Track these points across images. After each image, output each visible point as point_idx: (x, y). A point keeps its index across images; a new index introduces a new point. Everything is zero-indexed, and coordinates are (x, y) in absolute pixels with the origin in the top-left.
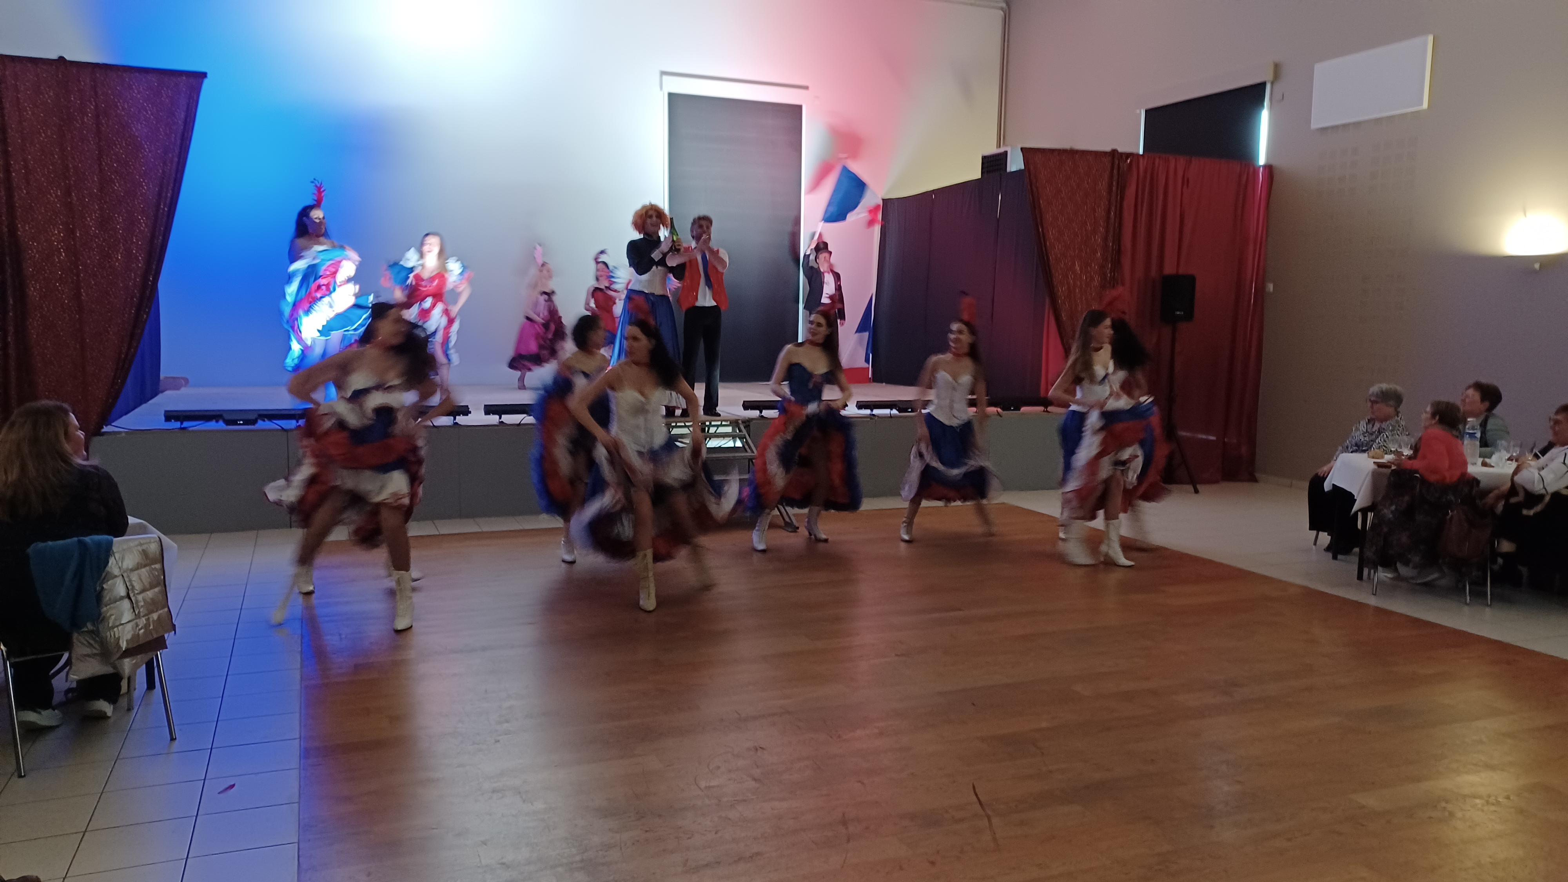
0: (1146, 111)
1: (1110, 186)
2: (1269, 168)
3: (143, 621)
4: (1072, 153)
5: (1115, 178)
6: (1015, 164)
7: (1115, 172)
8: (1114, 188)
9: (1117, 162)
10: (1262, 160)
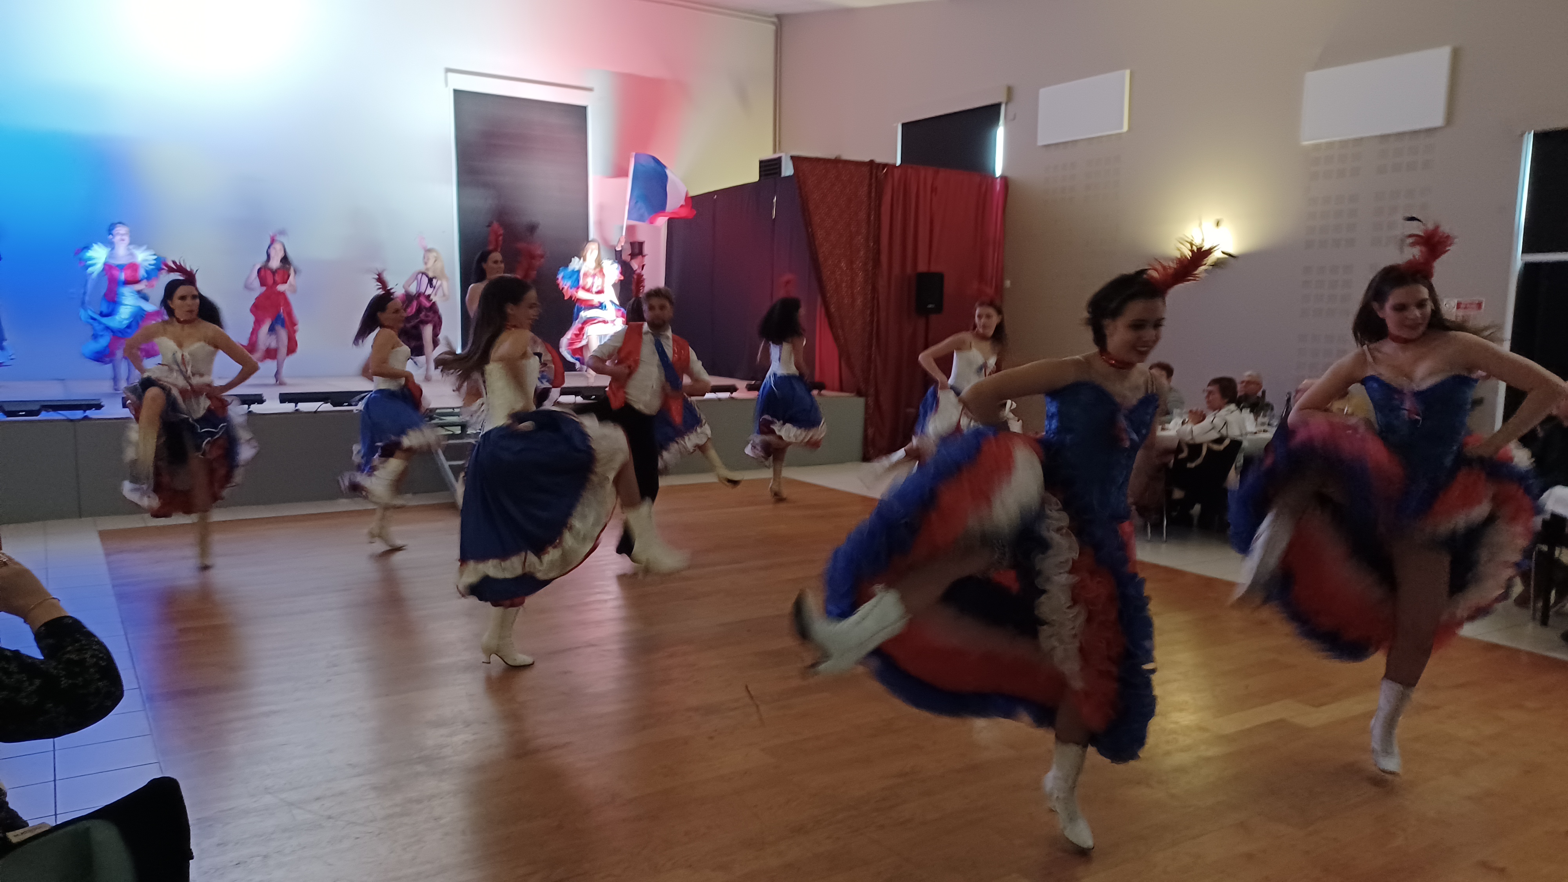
0: (903, 125)
1: (870, 192)
2: (1004, 179)
4: (836, 162)
5: (874, 185)
6: (787, 170)
7: (873, 180)
8: (873, 194)
9: (874, 171)
10: (998, 172)
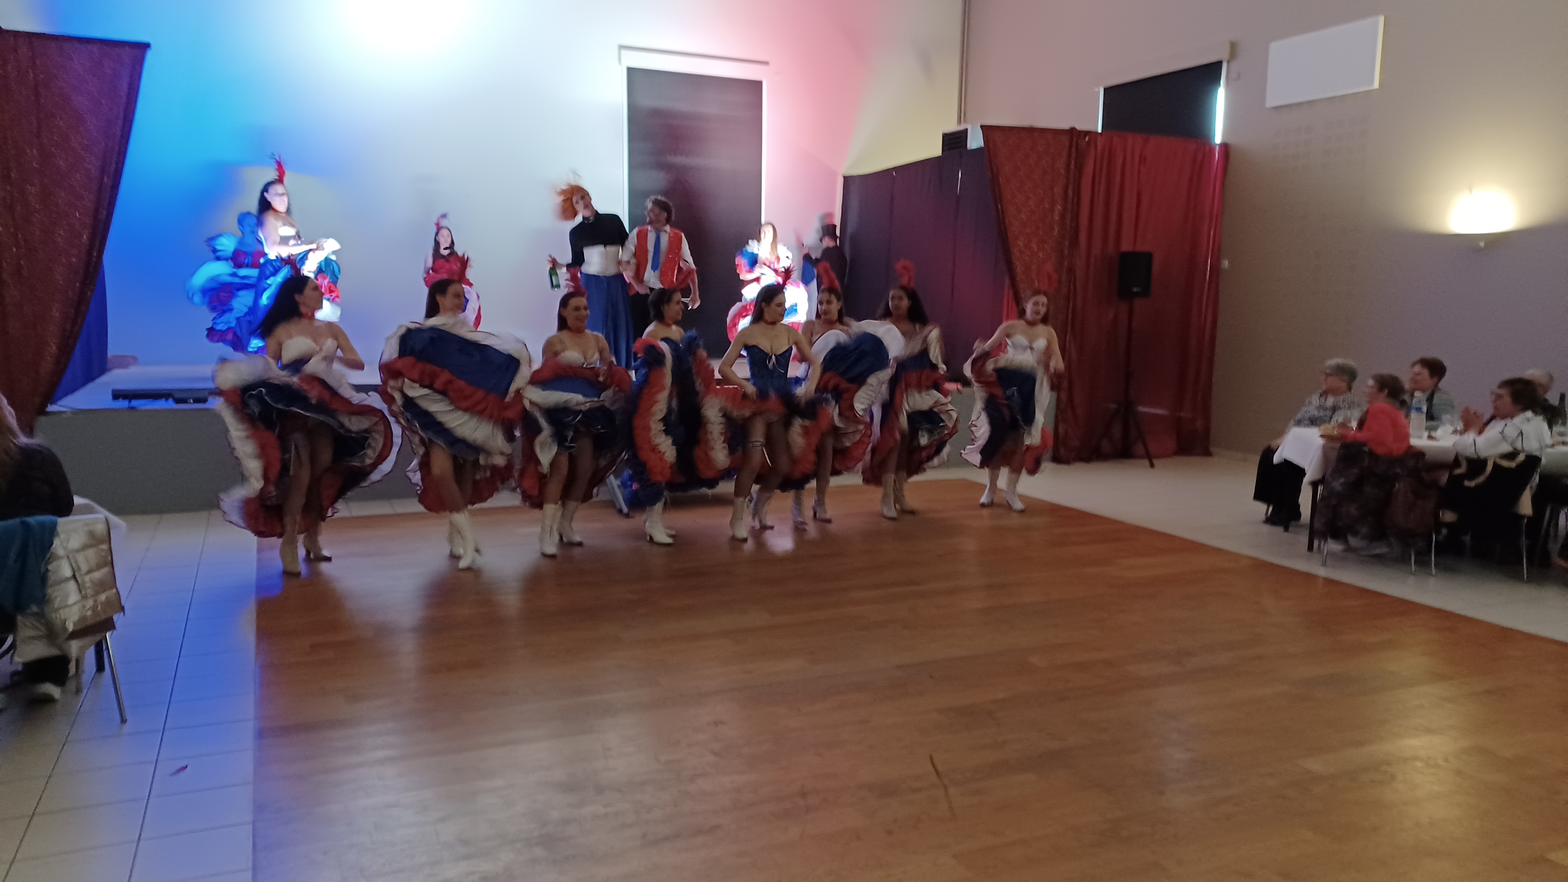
0: (1105, 89)
1: (1069, 164)
2: (1225, 146)
3: (90, 603)
4: (1030, 131)
5: (1074, 156)
6: (975, 141)
7: (1073, 150)
8: (1072, 166)
9: (1075, 139)
10: (1218, 139)
